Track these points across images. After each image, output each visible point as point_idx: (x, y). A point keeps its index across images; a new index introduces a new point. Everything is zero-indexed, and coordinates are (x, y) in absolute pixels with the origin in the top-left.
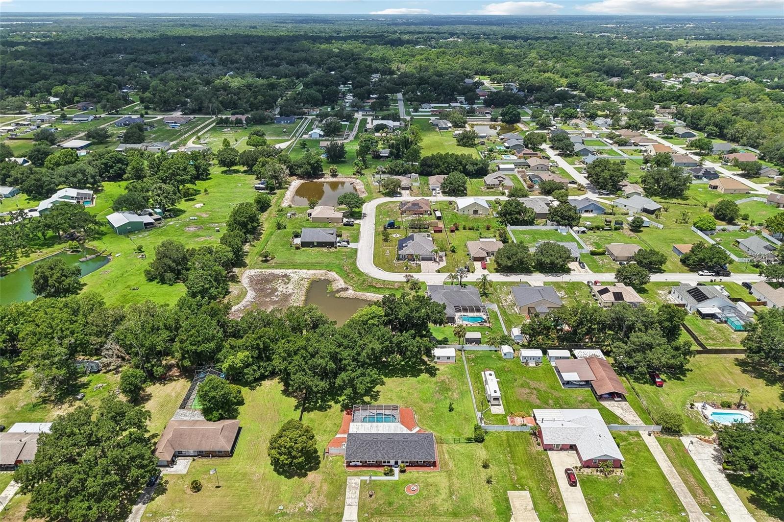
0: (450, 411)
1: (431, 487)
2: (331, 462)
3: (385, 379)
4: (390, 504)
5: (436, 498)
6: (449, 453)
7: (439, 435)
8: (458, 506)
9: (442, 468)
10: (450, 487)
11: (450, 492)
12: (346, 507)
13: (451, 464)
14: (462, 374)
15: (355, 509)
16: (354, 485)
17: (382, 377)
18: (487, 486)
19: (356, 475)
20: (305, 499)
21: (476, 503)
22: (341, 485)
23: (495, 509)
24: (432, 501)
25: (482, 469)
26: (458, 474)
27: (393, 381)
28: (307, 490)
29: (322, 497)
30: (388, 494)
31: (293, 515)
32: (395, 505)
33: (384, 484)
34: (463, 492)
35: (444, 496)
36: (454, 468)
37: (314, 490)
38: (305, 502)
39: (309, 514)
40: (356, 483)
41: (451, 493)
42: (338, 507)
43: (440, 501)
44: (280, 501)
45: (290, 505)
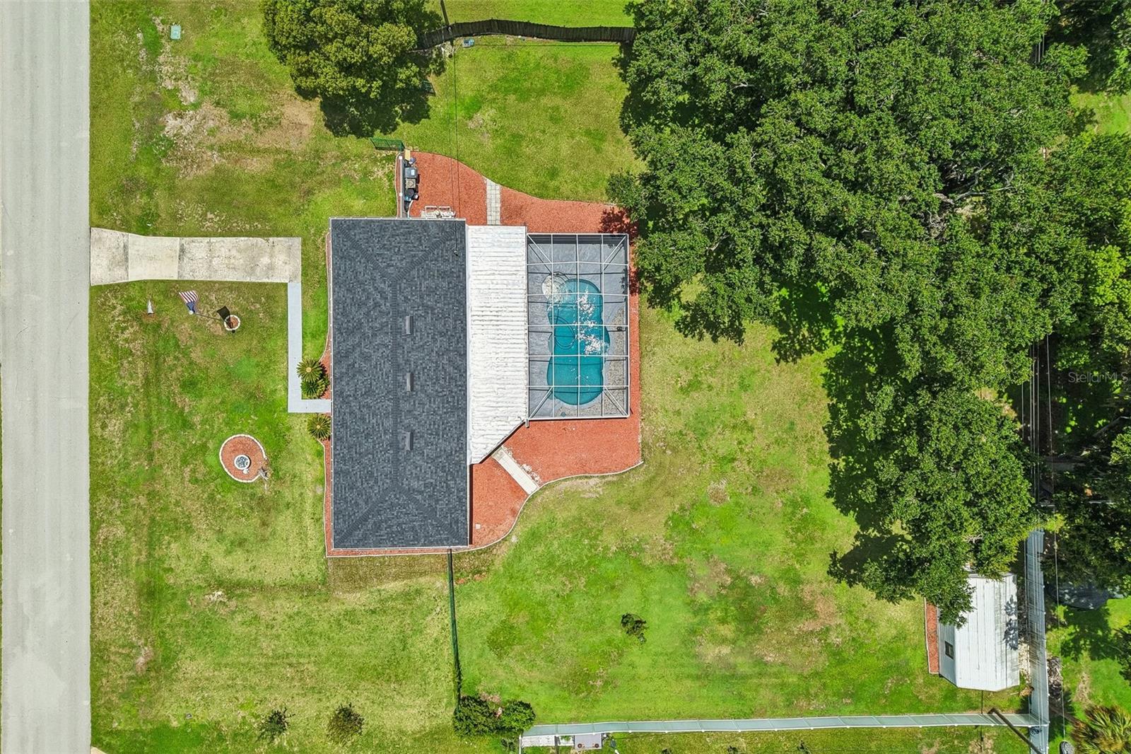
0: (626, 619)
1: (256, 521)
2: (366, 174)
3: (815, 365)
4: (189, 385)
5: (214, 538)
6: (407, 596)
7: (498, 565)
8: (184, 607)
9: (339, 563)
10: (260, 587)
11: (238, 585)
12: (175, 242)
13: (356, 599)
14: (853, 695)
15: (169, 272)
16: (265, 260)
17: (833, 350)
18: (265, 711)
19: (309, 267)
20: (207, 107)
21: (193, 665)
22: (264, 218)
23: (175, 724)
24: (201, 524)
25: (336, 703)
26: (310, 621)
27: (805, 398)
28: (242, 105)
29: (217, 160)
30: (229, 376)
31: (152, 77)
32: (186, 401)
33: (271, 360)
34: (240, 630)
35: (222, 562)
36: (336, 608)
37: (242, 132)
38: (196, 106)
39: (154, 125)
40: (271, 267)
41: (232, 588)
42: (175, 217)
43: (203, 547)
44: (200, 25)
45: (183, 61)
